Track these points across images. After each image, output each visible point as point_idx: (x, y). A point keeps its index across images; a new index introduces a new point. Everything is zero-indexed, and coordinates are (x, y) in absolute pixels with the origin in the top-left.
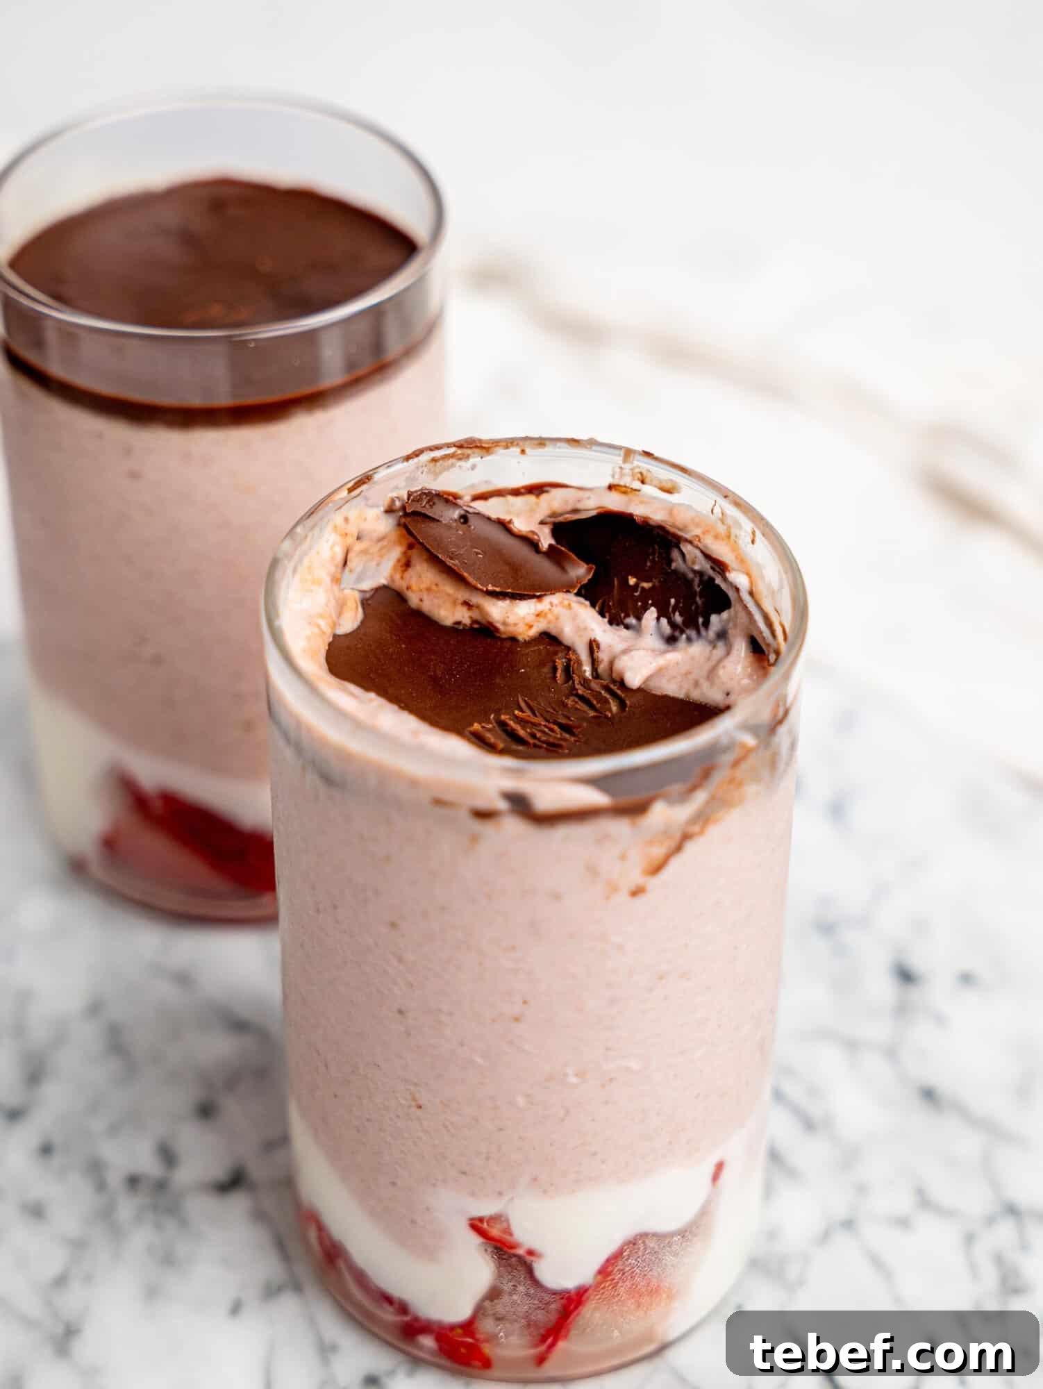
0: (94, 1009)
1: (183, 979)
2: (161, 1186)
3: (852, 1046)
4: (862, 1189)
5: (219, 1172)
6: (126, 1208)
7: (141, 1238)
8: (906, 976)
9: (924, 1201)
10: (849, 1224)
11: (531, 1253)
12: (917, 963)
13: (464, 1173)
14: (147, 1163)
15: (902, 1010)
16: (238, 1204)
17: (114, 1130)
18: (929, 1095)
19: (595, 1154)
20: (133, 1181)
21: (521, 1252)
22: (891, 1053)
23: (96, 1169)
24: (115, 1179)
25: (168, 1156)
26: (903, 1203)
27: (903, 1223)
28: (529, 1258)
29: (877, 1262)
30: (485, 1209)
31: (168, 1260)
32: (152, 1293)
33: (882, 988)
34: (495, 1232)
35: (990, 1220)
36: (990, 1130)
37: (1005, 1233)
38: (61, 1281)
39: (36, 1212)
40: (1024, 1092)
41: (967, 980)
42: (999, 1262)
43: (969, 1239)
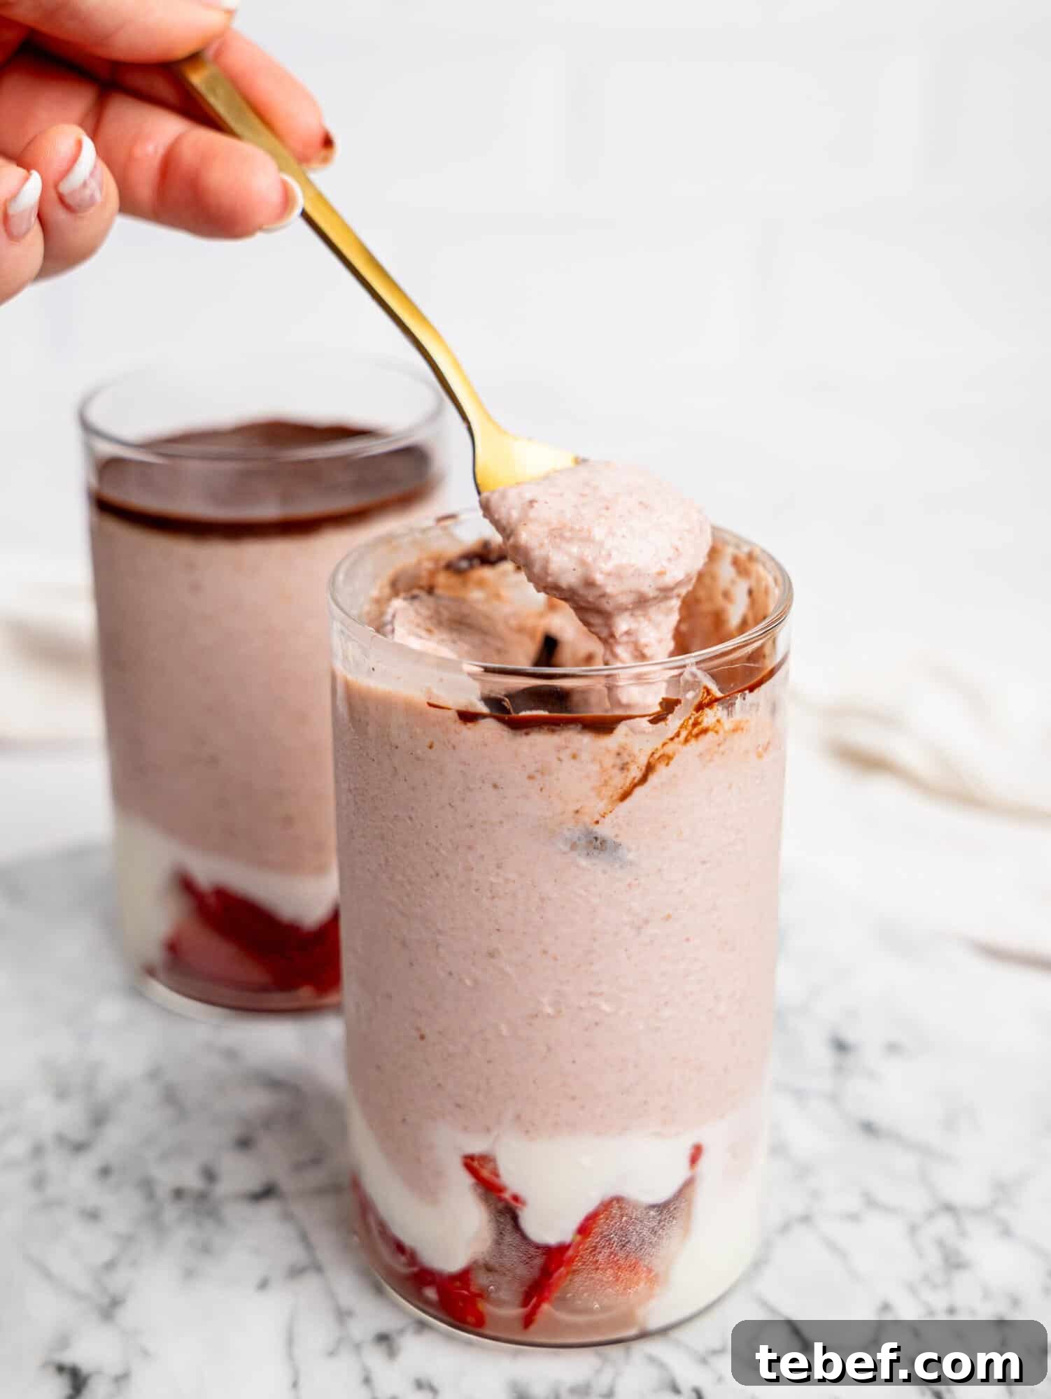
0: (154, 1074)
1: (231, 1054)
2: (202, 1197)
3: (800, 1095)
4: (815, 1194)
5: (254, 1185)
6: (171, 1213)
7: (182, 1235)
8: (841, 1047)
9: (871, 1202)
10: (806, 1219)
11: (516, 1198)
12: (850, 1036)
13: (458, 1106)
14: (191, 1179)
15: (839, 1069)
16: (269, 1210)
17: (164, 1157)
18: (869, 1128)
19: (573, 1098)
20: (178, 1194)
21: (507, 1196)
22: (834, 1098)
23: (147, 1186)
24: (163, 1192)
25: (210, 1175)
26: (853, 1203)
27: (854, 1217)
28: (513, 1203)
29: (832, 1246)
30: (476, 1147)
31: (206, 1249)
32: (189, 1274)
33: (822, 1055)
34: (485, 1173)
35: (930, 1215)
36: (925, 1151)
37: (944, 1224)
38: (110, 1266)
39: (93, 1215)
40: (949, 1124)
41: (893, 1048)
42: (941, 1244)
43: (913, 1229)
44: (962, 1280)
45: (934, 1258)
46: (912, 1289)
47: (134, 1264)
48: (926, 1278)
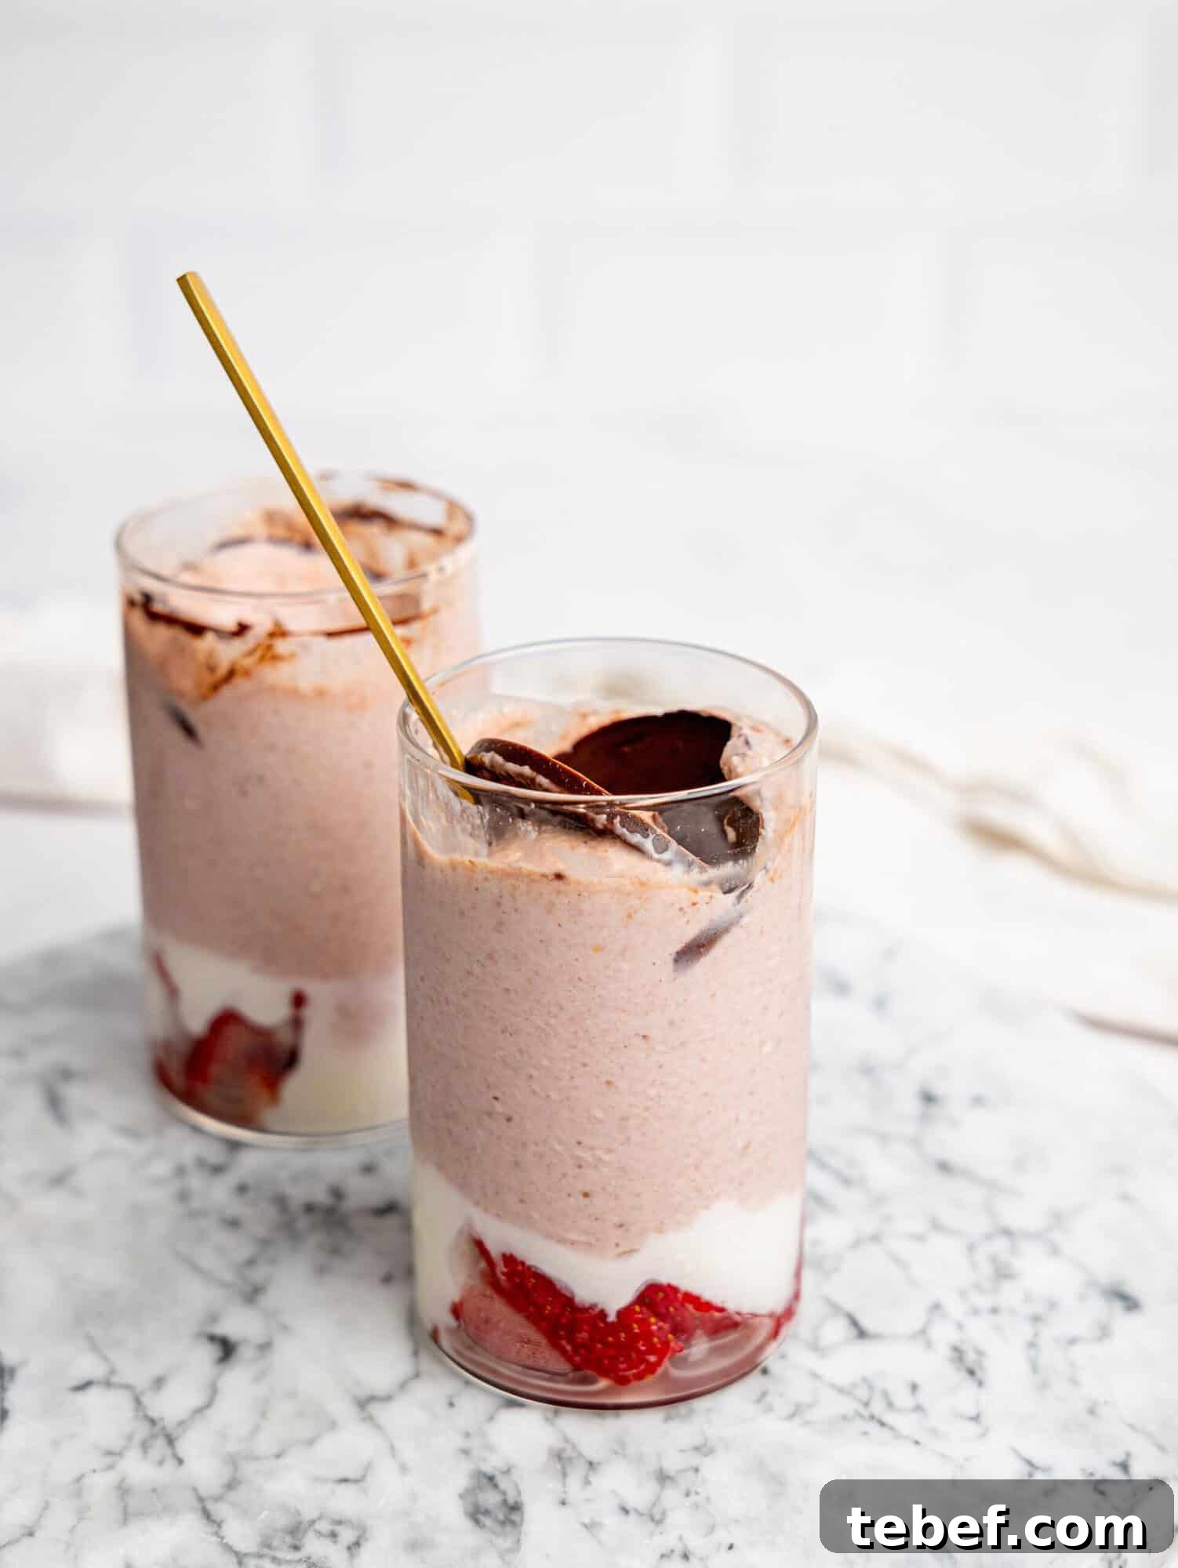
2: (331, 1211)
3: (883, 1138)
4: (887, 1219)
5: (378, 1202)
6: (303, 1223)
7: (314, 1240)
8: (928, 1098)
9: (936, 1226)
10: (876, 1238)
12: (938, 1088)
14: (320, 1196)
15: (925, 1119)
16: (392, 1222)
18: (944, 1167)
20: (310, 1209)
22: (916, 1143)
23: (280, 1202)
24: (295, 1207)
25: (335, 1194)
26: (920, 1226)
27: (919, 1238)
31: (335, 1252)
33: (910, 1105)
35: (989, 1237)
36: (992, 1186)
37: (1000, 1245)
38: (251, 1262)
39: (234, 1224)
40: (1020, 1164)
41: (978, 1101)
42: (994, 1260)
43: (971, 1248)
44: (1007, 1287)
45: (987, 1269)
46: (963, 1294)
47: (273, 1262)
48: (977, 1287)
